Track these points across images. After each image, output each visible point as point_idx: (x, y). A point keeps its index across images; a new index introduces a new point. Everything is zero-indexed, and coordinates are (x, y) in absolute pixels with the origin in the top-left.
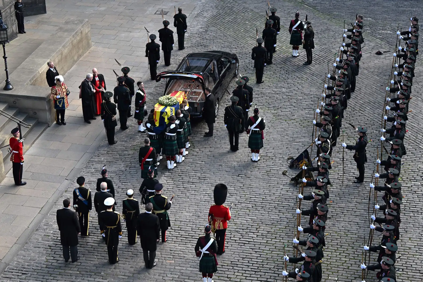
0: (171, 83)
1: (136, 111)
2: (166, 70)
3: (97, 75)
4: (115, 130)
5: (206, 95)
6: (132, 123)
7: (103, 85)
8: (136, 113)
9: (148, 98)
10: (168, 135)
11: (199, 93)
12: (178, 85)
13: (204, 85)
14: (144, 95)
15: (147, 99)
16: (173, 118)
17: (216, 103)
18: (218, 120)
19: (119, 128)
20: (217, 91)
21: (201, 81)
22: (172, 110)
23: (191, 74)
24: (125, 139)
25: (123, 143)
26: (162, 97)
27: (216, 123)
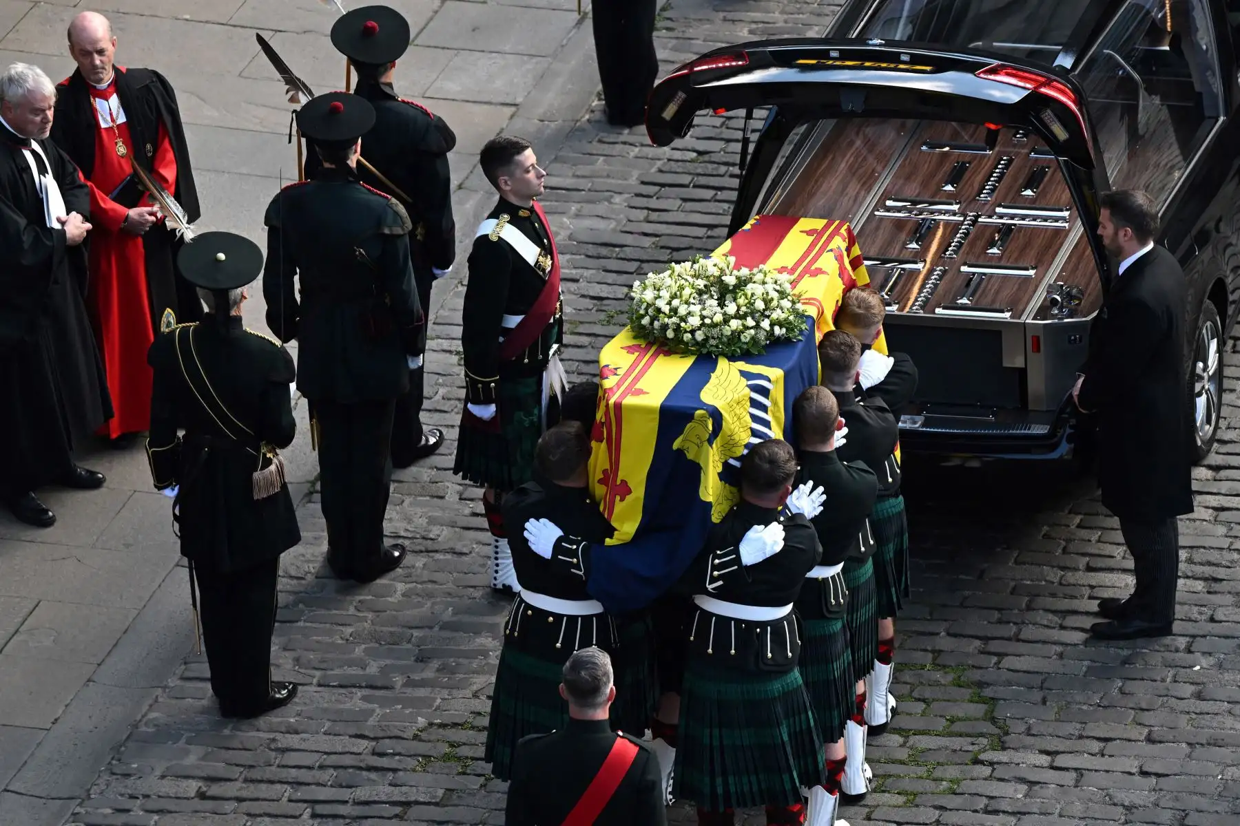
0: (786, 150)
1: (475, 409)
2: (743, 34)
3: (108, 77)
4: (282, 584)
5: (1104, 255)
6: (432, 521)
7: (170, 173)
8: (469, 420)
9: (583, 286)
10: (724, 621)
11: (1039, 242)
12: (852, 171)
13: (1087, 163)
14: (547, 263)
15: (568, 303)
16: (773, 461)
17: (1196, 328)
18: (1225, 487)
19: (314, 567)
20: (1207, 218)
21: (1061, 134)
22: (765, 392)
23: (971, 68)
24: (373, 669)
25: (355, 701)
26: (666, 279)
27: (1199, 512)
